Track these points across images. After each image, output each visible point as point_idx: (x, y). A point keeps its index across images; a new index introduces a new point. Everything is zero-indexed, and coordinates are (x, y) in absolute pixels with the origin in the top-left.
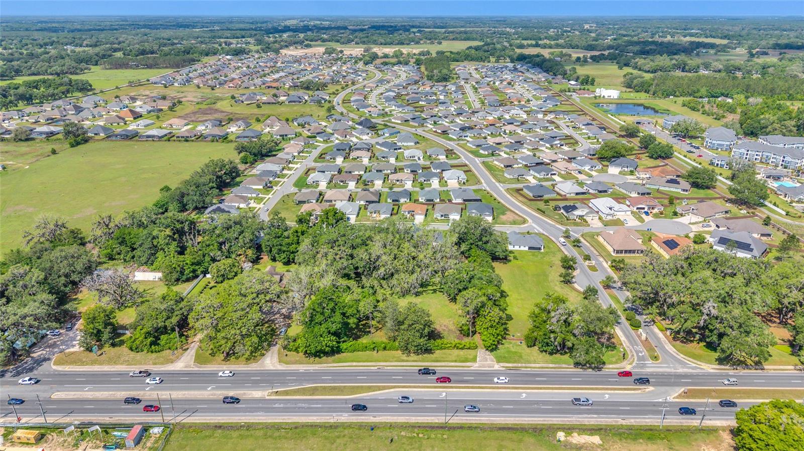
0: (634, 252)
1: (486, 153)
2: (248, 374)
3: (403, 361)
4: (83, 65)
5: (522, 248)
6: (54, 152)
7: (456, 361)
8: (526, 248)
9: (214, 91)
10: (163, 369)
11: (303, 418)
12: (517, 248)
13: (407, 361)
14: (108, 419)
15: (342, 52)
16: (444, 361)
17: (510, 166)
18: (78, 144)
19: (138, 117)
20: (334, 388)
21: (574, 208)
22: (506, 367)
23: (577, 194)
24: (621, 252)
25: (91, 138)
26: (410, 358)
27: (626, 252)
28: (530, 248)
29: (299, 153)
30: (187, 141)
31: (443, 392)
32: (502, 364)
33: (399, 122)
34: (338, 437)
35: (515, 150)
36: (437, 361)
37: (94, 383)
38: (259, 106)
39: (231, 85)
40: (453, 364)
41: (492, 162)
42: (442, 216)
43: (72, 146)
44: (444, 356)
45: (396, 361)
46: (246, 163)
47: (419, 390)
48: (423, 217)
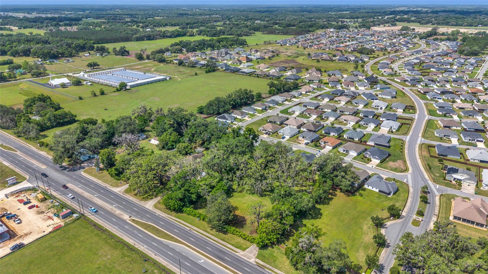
0: (473, 223)
1: (441, 113)
2: (135, 205)
3: (206, 231)
4: (252, 31)
5: (374, 189)
6: (196, 74)
7: (233, 245)
8: (377, 191)
9: (305, 50)
10: (111, 189)
11: (128, 238)
12: (370, 188)
13: (208, 233)
14: (70, 202)
15: (414, 29)
16: (227, 242)
17: (449, 127)
18: (210, 72)
19: (249, 61)
20: (157, 230)
21: (456, 171)
22: (258, 263)
23: (481, 161)
24: (459, 219)
25: (218, 69)
26: (212, 232)
27: (464, 220)
28: (380, 191)
29: (306, 92)
30: (258, 77)
31: (203, 259)
32: (257, 260)
33: (399, 81)
34: (128, 256)
35: (470, 115)
36: (223, 240)
37: (86, 185)
38: (318, 61)
39: (316, 47)
40: (229, 246)
41: (437, 121)
42: (344, 151)
43: (207, 72)
44: (230, 239)
45: (203, 230)
46: (271, 94)
47: (193, 252)
48: (331, 148)
